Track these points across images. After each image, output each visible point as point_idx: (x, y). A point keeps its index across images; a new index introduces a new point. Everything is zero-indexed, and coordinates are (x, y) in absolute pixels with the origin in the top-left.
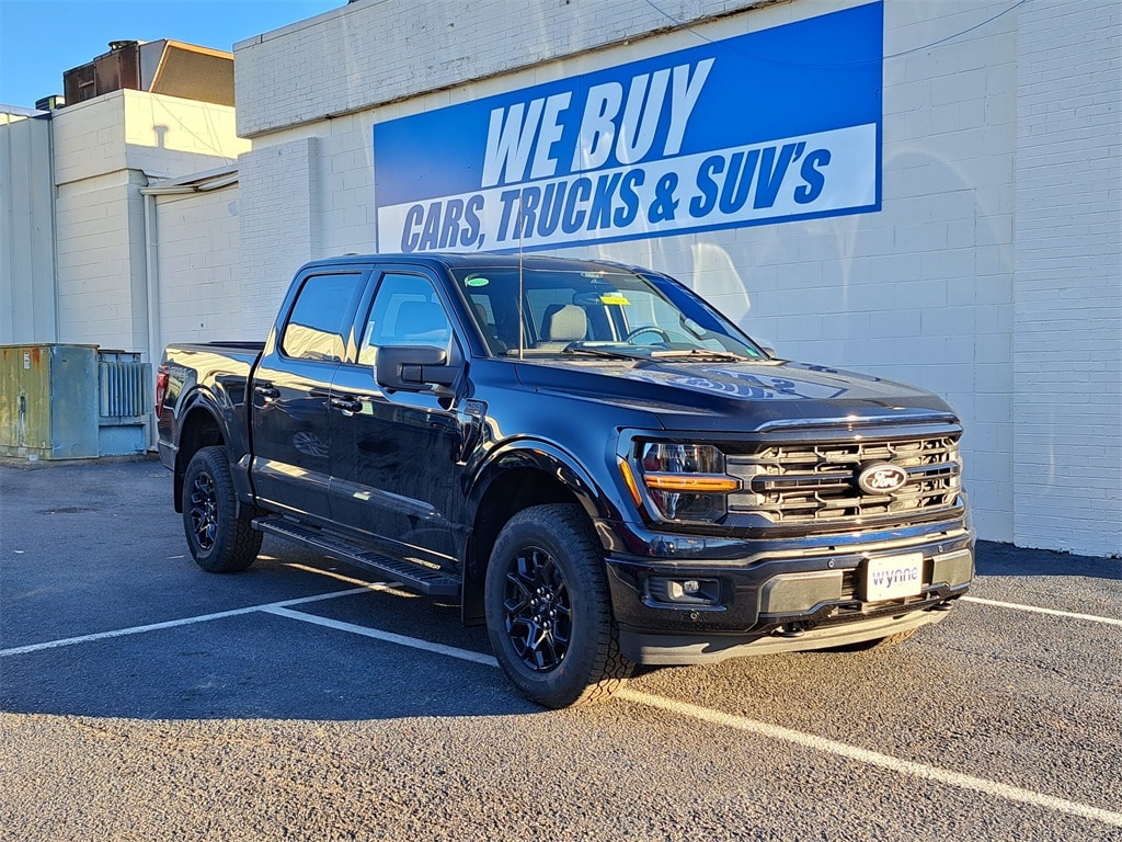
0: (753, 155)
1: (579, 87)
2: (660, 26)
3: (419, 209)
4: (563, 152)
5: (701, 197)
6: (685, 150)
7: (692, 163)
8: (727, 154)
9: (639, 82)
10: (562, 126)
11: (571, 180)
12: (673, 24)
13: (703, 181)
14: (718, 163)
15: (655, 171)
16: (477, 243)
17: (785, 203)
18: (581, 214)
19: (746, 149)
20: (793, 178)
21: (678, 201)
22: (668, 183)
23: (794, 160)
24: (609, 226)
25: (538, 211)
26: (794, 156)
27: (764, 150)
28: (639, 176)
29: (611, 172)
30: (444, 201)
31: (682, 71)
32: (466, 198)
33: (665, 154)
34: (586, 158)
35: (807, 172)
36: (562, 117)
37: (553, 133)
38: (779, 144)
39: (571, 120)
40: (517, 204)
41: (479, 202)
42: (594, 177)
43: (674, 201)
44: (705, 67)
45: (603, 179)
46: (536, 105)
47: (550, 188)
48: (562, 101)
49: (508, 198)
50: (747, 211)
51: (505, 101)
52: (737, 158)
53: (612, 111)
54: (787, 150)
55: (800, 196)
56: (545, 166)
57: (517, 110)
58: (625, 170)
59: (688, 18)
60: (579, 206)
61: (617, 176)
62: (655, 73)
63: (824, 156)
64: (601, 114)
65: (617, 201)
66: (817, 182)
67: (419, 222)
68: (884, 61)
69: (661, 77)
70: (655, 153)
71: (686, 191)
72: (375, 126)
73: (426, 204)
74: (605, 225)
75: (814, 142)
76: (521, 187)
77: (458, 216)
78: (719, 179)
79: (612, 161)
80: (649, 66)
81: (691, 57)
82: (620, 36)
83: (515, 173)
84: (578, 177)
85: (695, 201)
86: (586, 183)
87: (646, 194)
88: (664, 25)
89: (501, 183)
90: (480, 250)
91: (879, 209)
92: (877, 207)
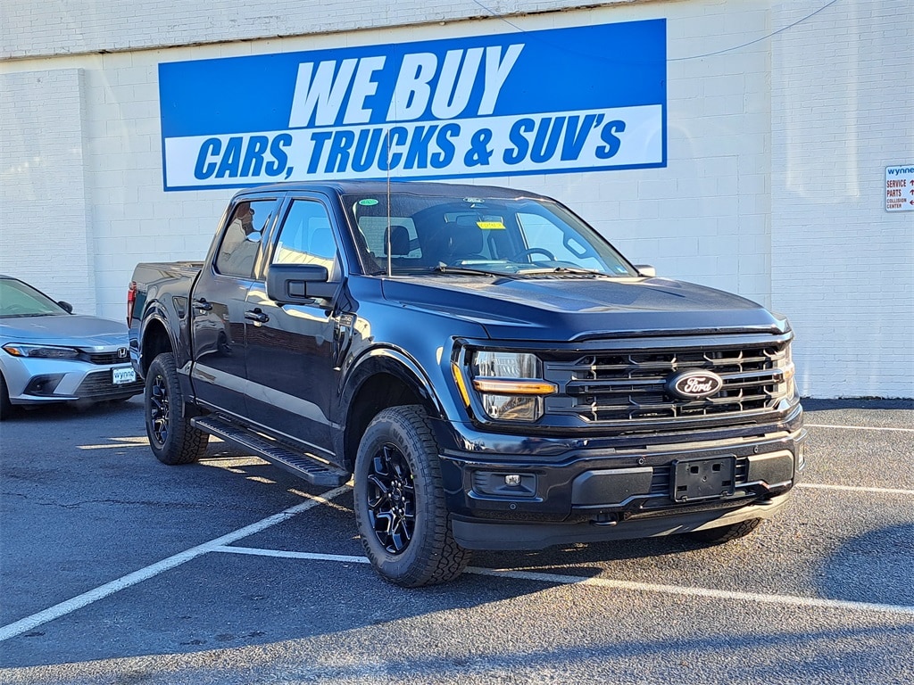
0: (560, 121)
1: (395, 54)
2: (478, 14)
3: (217, 144)
4: (378, 105)
5: (513, 149)
6: (499, 111)
7: (501, 127)
8: (537, 118)
9: (453, 56)
10: (376, 84)
11: (386, 128)
12: (489, 14)
13: (515, 135)
14: (529, 125)
15: (469, 127)
16: (284, 174)
17: (587, 157)
18: (397, 157)
19: (554, 115)
20: (594, 138)
21: (492, 151)
22: (482, 137)
23: (595, 127)
24: (426, 167)
25: (352, 151)
26: (595, 123)
27: (570, 117)
28: (456, 130)
29: (427, 124)
30: (246, 137)
31: (494, 52)
32: (271, 135)
33: (479, 114)
34: (397, 110)
35: (606, 135)
36: (375, 76)
37: (366, 88)
38: (582, 114)
39: (386, 80)
40: (328, 144)
41: (288, 140)
42: (411, 128)
43: (488, 151)
44: (515, 50)
45: (419, 130)
46: (348, 65)
47: (364, 133)
48: (378, 63)
49: (319, 139)
50: (555, 162)
51: (316, 57)
52: (545, 122)
53: (428, 74)
54: (589, 119)
55: (600, 153)
56: (358, 114)
57: (327, 67)
58: (441, 124)
59: (503, 12)
60: (395, 149)
61: (433, 128)
62: (469, 50)
63: (620, 126)
64: (417, 77)
65: (433, 148)
66: (615, 145)
67: (215, 153)
68: (668, 62)
69: (474, 54)
70: (471, 111)
71: (500, 143)
72: (159, 64)
73: (225, 139)
74: (422, 165)
75: (611, 114)
76: (334, 130)
77: (263, 150)
78: (531, 137)
79: (428, 115)
80: (465, 44)
81: (504, 41)
82: (438, 18)
83: (326, 117)
84: (394, 125)
85: (508, 152)
86: (402, 133)
87: (462, 144)
88: (482, 14)
89: (311, 124)
90: (286, 181)
91: (665, 166)
92: (663, 164)
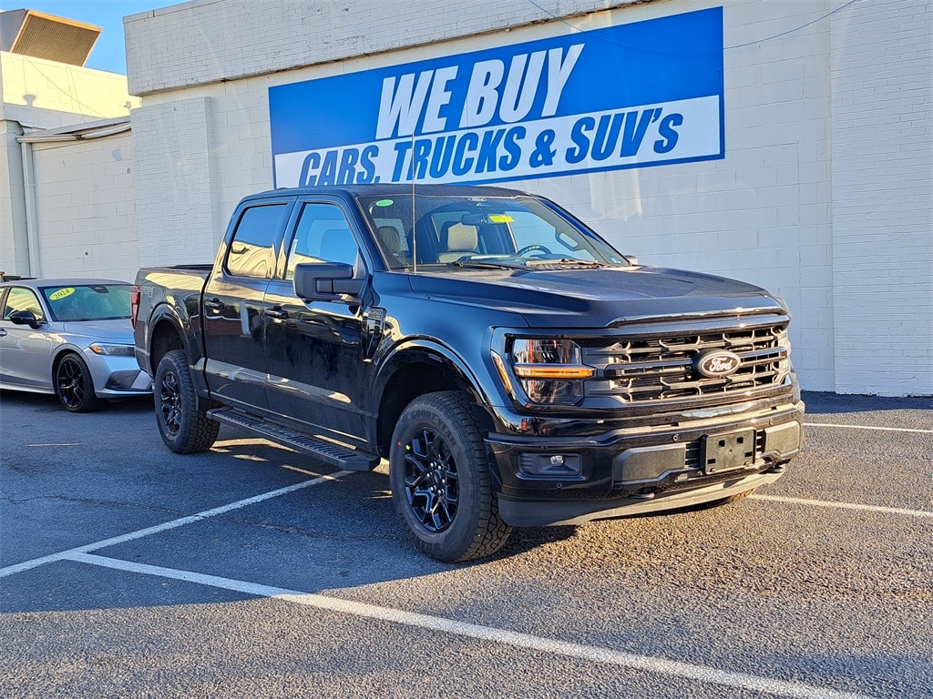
0: (619, 117)
1: (465, 63)
2: (539, 18)
3: (317, 157)
4: (452, 113)
5: (575, 148)
6: (562, 111)
7: (567, 123)
8: (597, 116)
9: (518, 61)
10: (450, 93)
11: (459, 135)
12: (550, 17)
13: (576, 135)
14: (589, 123)
15: (533, 129)
16: (372, 182)
17: (646, 152)
18: (470, 161)
19: (613, 113)
20: (653, 133)
21: (555, 151)
22: (546, 138)
23: (653, 121)
24: (495, 170)
25: (429, 158)
26: (653, 118)
27: (628, 114)
28: (521, 132)
29: (495, 129)
30: (340, 150)
31: (556, 54)
32: (361, 147)
33: (543, 115)
34: (469, 117)
35: (664, 129)
36: (449, 86)
37: (441, 97)
38: (640, 109)
39: (458, 88)
40: (409, 153)
41: (375, 151)
42: (481, 133)
43: (552, 151)
44: (576, 50)
45: (488, 134)
46: (426, 76)
47: (440, 140)
48: (451, 73)
49: (401, 148)
50: (615, 158)
51: (397, 71)
52: (605, 119)
53: (496, 80)
54: (647, 114)
55: (659, 147)
56: (434, 123)
57: (408, 79)
58: (508, 128)
59: (563, 13)
60: (467, 154)
61: (501, 132)
62: (533, 54)
63: (678, 119)
64: (486, 84)
65: (501, 151)
66: (673, 138)
67: (315, 166)
68: (724, 51)
69: (538, 57)
70: (535, 113)
71: (562, 143)
72: (270, 88)
73: (323, 153)
74: (492, 168)
75: (668, 108)
76: (414, 139)
77: (354, 161)
78: (591, 135)
79: (496, 120)
80: (528, 48)
81: (565, 42)
82: (503, 25)
83: (407, 128)
84: (466, 132)
85: (570, 151)
86: (474, 137)
87: (527, 146)
88: (543, 18)
89: (395, 135)
91: (724, 157)
92: (721, 156)
